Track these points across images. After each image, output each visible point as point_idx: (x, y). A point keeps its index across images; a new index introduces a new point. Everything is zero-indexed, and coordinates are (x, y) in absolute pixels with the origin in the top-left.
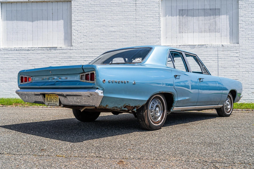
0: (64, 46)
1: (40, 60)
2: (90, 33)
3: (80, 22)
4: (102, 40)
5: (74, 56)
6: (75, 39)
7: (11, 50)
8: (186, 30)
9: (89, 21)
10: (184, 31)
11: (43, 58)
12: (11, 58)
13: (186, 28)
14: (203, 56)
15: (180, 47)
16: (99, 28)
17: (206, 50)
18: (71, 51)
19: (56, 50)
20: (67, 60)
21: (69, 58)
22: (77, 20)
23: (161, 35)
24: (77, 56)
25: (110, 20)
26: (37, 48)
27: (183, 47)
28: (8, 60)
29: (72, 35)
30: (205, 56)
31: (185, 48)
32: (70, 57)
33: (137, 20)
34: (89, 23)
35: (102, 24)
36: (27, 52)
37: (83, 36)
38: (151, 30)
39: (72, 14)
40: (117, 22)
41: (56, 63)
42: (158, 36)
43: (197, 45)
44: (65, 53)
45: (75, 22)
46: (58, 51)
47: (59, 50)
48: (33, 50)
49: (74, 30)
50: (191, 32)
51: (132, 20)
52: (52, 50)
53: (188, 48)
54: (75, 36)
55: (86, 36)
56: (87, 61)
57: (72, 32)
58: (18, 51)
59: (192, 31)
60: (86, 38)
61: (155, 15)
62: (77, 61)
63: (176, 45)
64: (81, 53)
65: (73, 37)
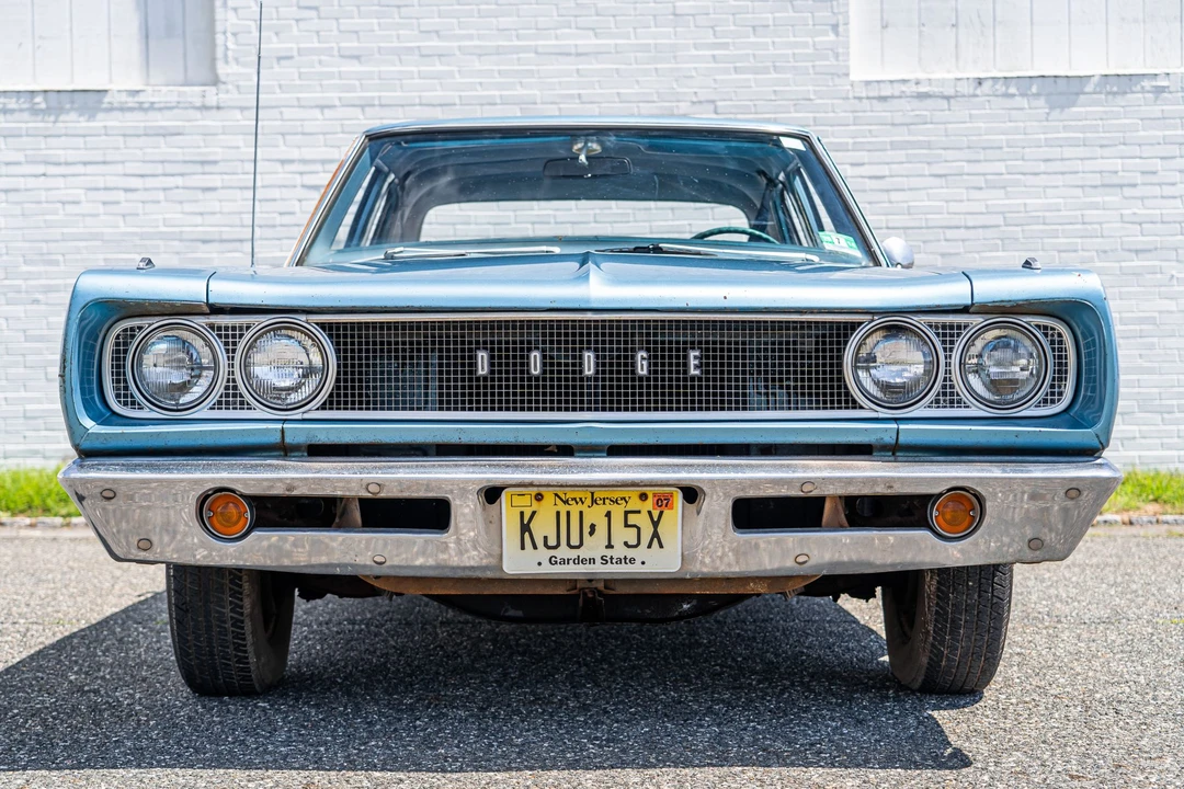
0: (157, 85)
4: (435, 42)
6: (234, 34)
14: (1136, 151)
15: (978, 92)
17: (1156, 110)
18: (211, 121)
19: (101, 116)
20: (179, 181)
21: (199, 168)
23: (853, 8)
27: (1000, 88)
29: (218, 4)
31: (1013, 95)
32: (203, 163)
37: (294, 12)
41: (101, 209)
43: (1095, 79)
44: (164, 136)
46: (113, 121)
47: (122, 110)
52: (72, 113)
53: (1034, 95)
54: (235, 9)
55: (316, 9)
60: (316, 24)
63: (951, 76)
64: (283, 134)
65: (219, 14)
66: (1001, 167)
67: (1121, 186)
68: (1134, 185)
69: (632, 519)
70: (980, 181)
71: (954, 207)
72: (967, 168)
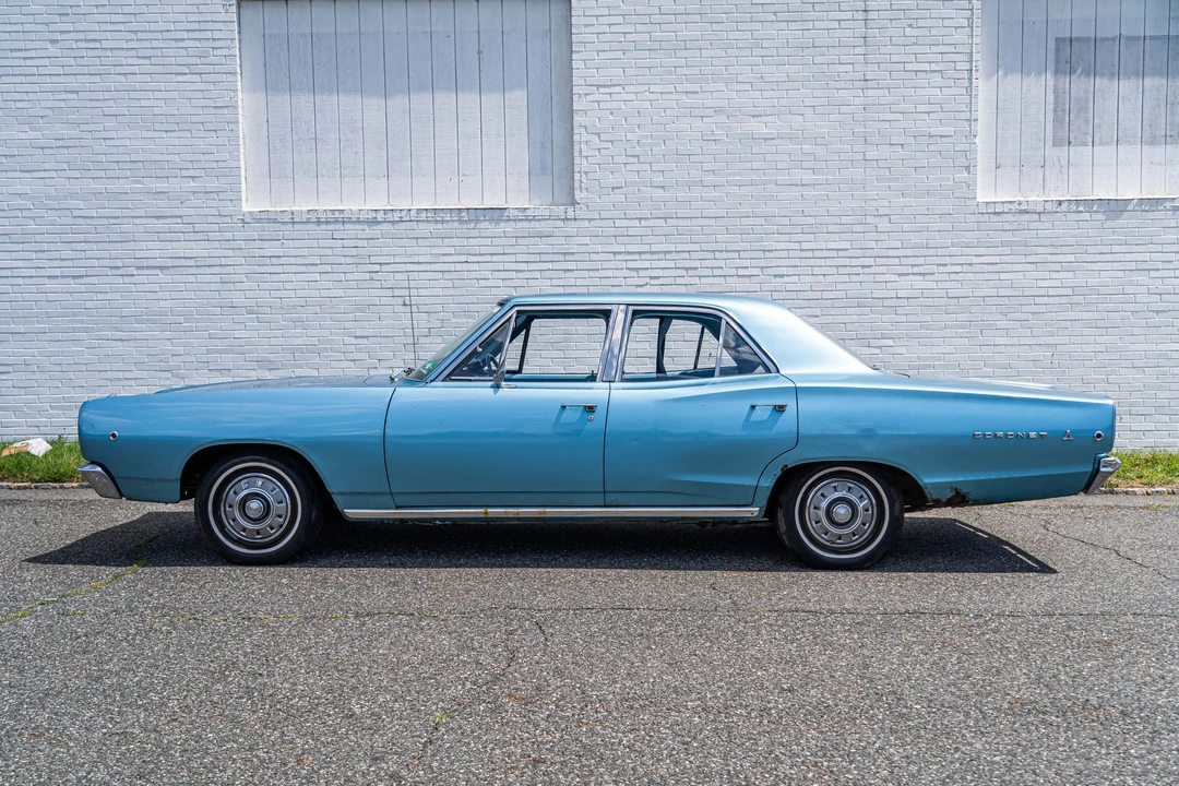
0: (536, 206)
1: (427, 267)
2: (656, 145)
3: (610, 94)
4: (712, 177)
5: (584, 249)
6: (586, 173)
7: (293, 223)
8: (1085, 134)
9: (653, 88)
10: (1075, 138)
11: (442, 259)
12: (293, 260)
13: (1087, 121)
14: (1159, 248)
15: (1059, 210)
16: (698, 123)
17: (1173, 222)
18: (571, 228)
19: (503, 223)
20: (550, 266)
21: (562, 257)
22: (598, 86)
23: (979, 156)
24: (599, 248)
25: (748, 87)
26: (413, 213)
27: (1074, 207)
28: (280, 269)
29: (576, 154)
30: (1167, 248)
31: (1081, 212)
32: (565, 254)
33: (870, 84)
34: (652, 96)
35: (709, 103)
36: (369, 232)
37: (624, 159)
38: (934, 131)
39: (574, 56)
40: (778, 93)
42: (962, 161)
43: (1135, 202)
44: (541, 237)
45: (586, 95)
46: (509, 228)
47: (515, 220)
48: (393, 222)
49: (583, 131)
50: (1107, 143)
51: (849, 85)
52: (484, 223)
53: (1095, 211)
54: (586, 157)
56: (641, 273)
57: (576, 138)
58: (324, 227)
59: (1112, 136)
60: (637, 167)
61: (954, 62)
62: (597, 270)
63: (1041, 199)
64: (615, 236)
65: (577, 161)
66: (1071, 258)
67: (1149, 270)
68: (1158, 270)
70: (1058, 267)
71: (1041, 283)
72: (1050, 258)
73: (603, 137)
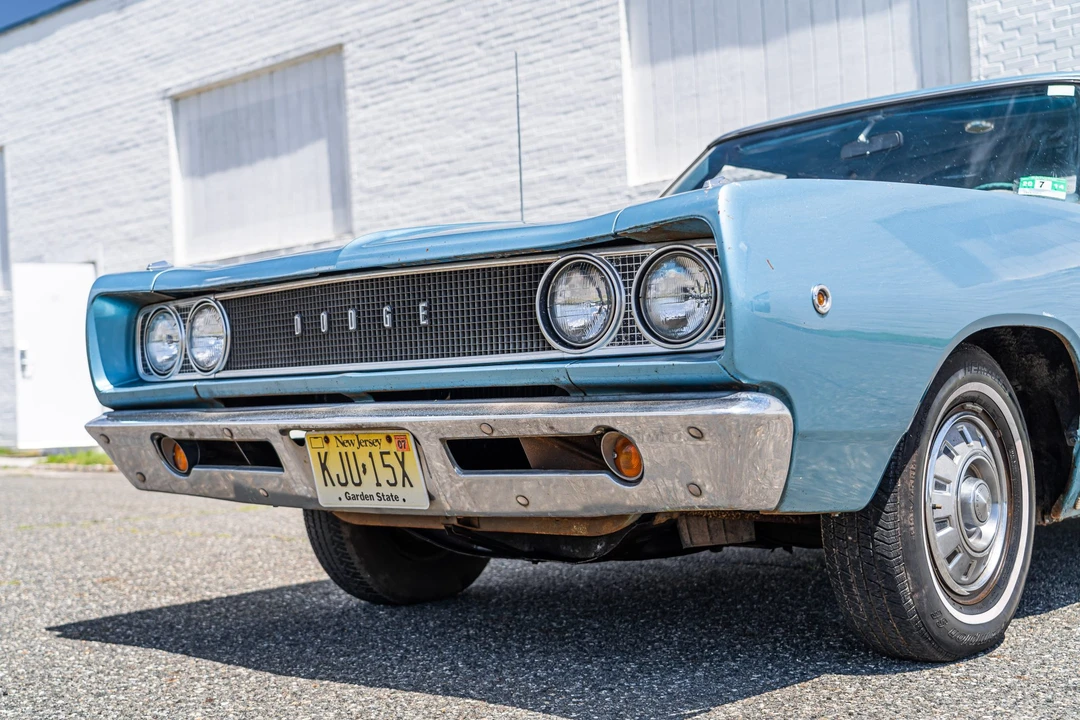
29: (973, 54)
37: (1035, 48)
49: (980, 23)
55: (1054, 42)
57: (972, 34)
65: (974, 62)
69: (388, 459)
73: (1006, 26)
